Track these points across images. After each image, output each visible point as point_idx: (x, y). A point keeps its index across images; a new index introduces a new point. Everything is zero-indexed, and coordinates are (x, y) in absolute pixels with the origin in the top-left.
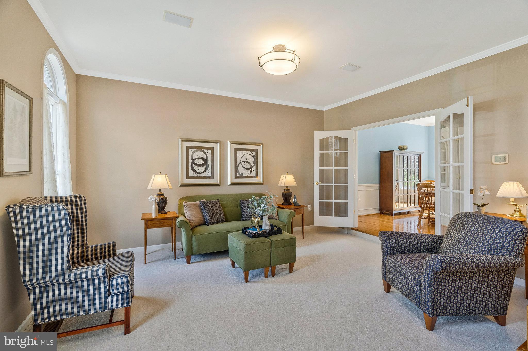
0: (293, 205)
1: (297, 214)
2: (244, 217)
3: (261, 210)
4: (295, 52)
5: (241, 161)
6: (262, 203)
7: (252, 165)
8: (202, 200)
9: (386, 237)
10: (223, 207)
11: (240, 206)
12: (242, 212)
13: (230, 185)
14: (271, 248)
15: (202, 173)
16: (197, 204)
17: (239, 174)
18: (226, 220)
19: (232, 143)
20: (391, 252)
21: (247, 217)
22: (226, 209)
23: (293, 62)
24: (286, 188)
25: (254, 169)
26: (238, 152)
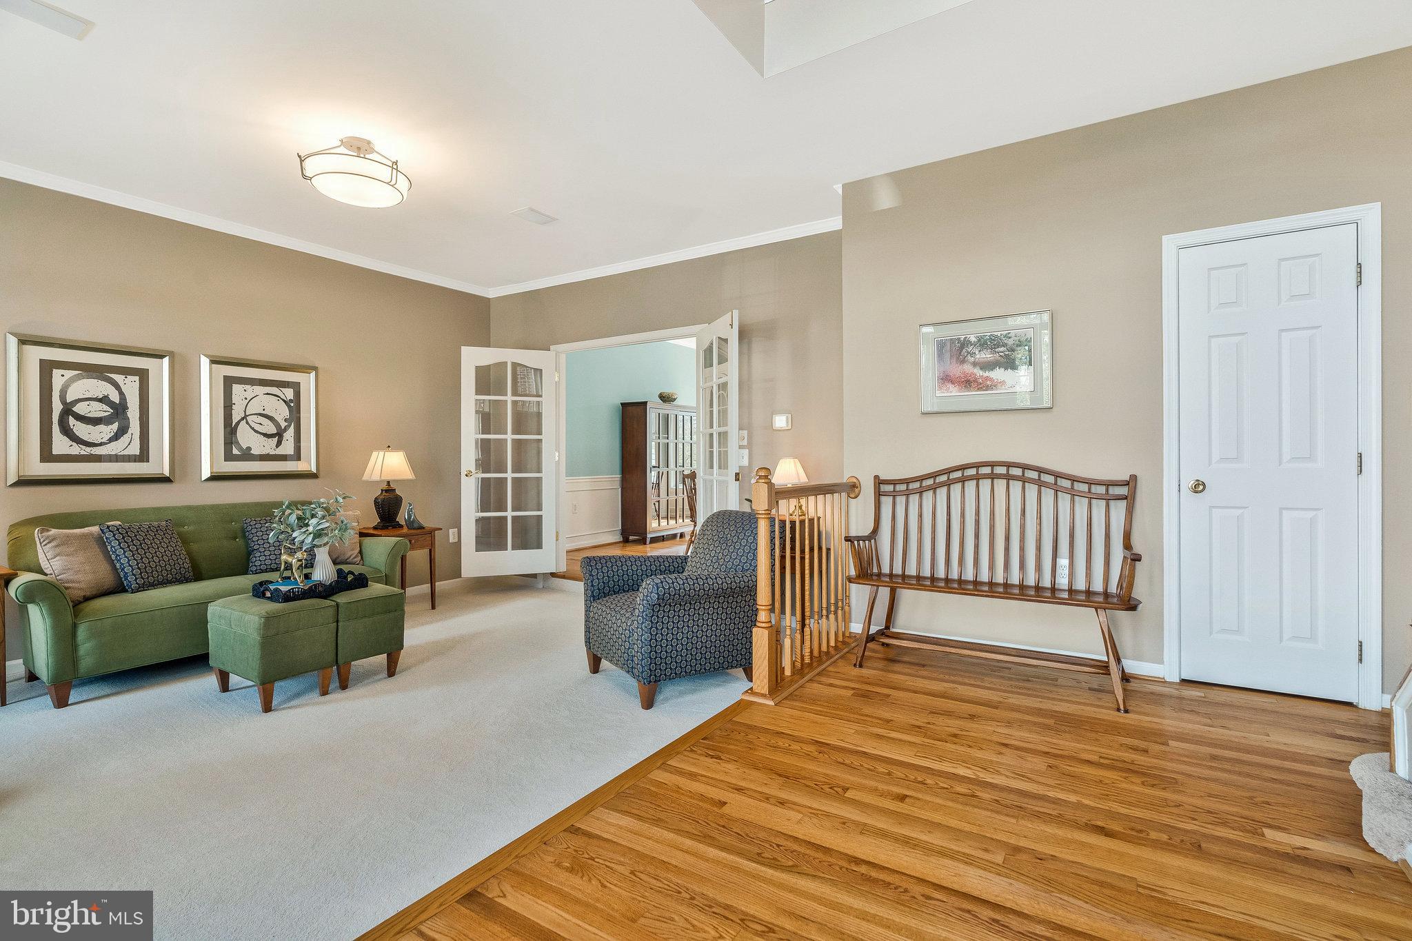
0: (405, 527)
1: (412, 548)
2: (258, 563)
3: (310, 533)
4: (396, 164)
5: (245, 412)
6: (313, 516)
7: (283, 424)
8: (109, 523)
9: (591, 566)
10: (185, 540)
11: (244, 537)
12: (249, 553)
13: (208, 480)
14: (337, 622)
15: (101, 444)
16: (91, 534)
17: (240, 448)
18: (198, 576)
19: (213, 362)
20: (600, 593)
21: (268, 562)
22: (194, 547)
23: (392, 186)
24: (385, 486)
25: (289, 435)
26: (237, 388)
